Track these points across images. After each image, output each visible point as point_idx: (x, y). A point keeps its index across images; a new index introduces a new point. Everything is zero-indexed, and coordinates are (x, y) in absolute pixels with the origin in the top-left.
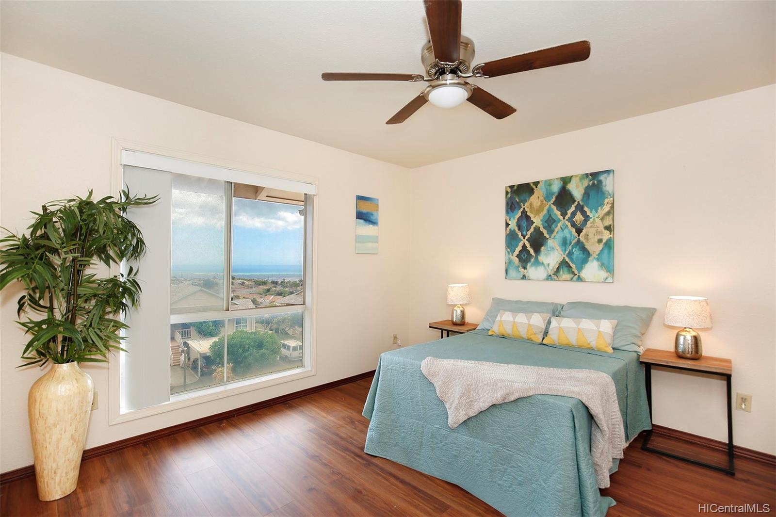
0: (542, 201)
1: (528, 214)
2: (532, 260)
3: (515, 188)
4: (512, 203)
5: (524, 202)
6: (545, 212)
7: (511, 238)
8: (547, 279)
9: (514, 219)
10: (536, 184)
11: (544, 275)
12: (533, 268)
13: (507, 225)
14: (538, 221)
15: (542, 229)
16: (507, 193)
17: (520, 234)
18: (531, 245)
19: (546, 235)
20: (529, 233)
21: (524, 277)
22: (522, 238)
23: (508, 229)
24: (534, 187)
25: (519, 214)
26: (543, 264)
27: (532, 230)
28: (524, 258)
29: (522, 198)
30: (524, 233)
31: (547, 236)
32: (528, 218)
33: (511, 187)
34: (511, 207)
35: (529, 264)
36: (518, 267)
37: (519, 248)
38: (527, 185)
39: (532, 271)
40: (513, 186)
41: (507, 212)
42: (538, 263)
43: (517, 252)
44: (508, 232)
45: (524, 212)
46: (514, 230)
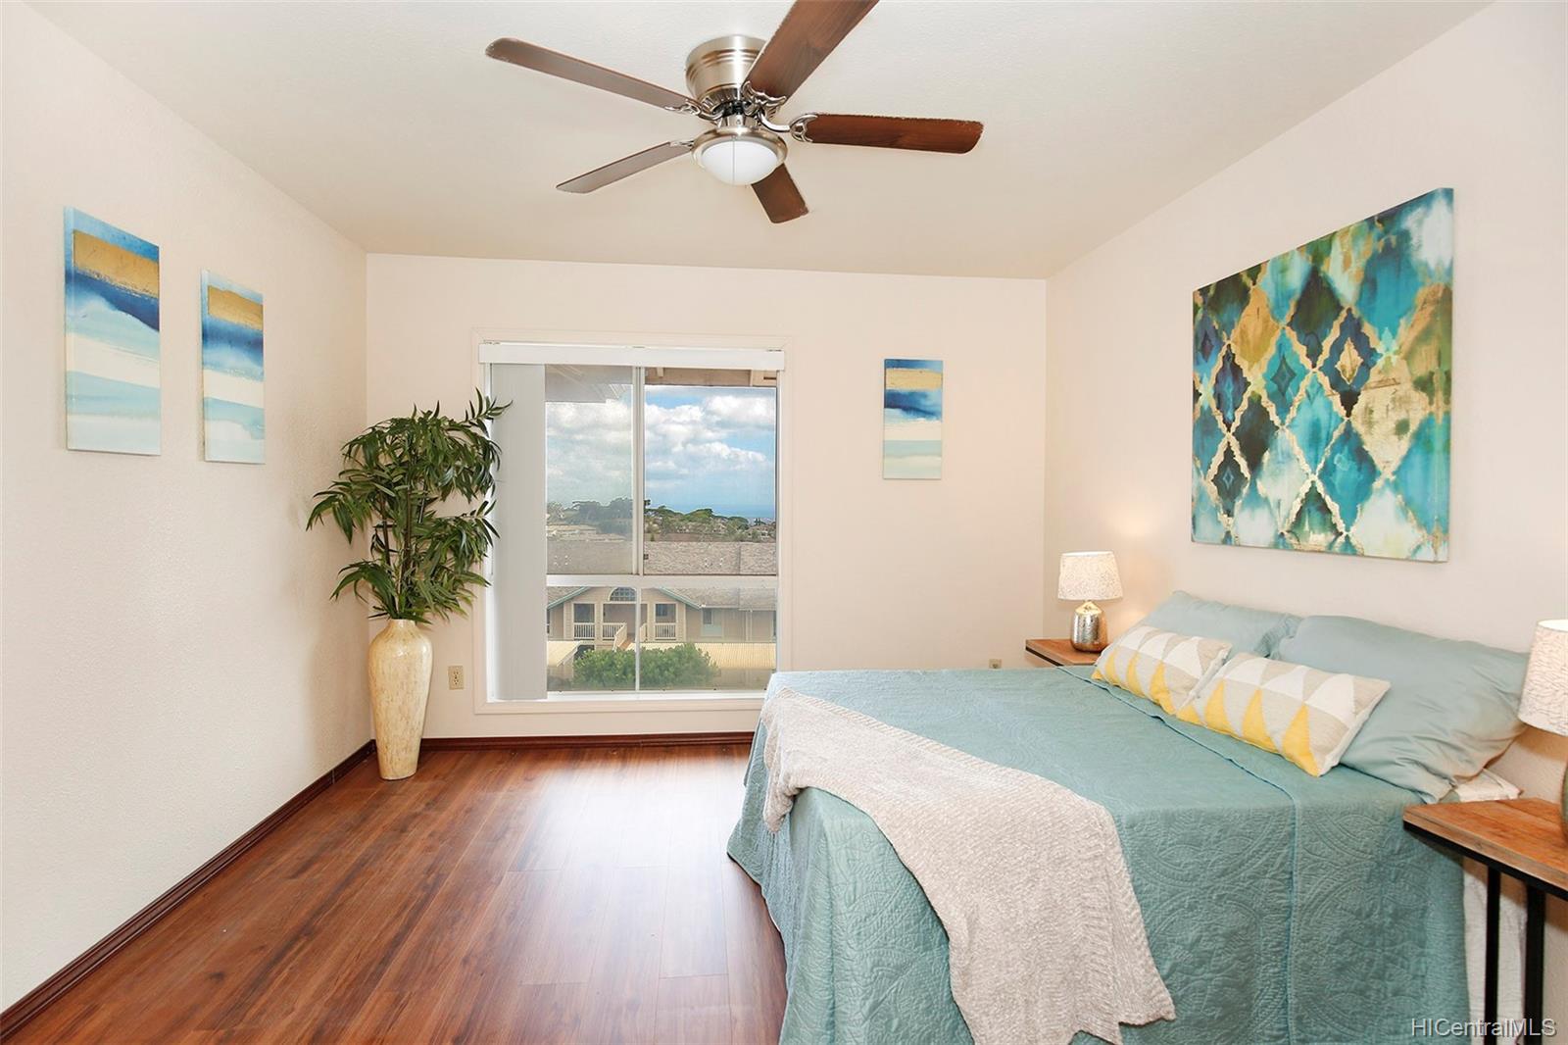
0: (1266, 321)
1: (1237, 361)
2: (1245, 490)
3: (1212, 292)
4: (1206, 336)
5: (1228, 327)
6: (1272, 350)
7: (1204, 428)
8: (1275, 546)
9: (1209, 378)
10: (1254, 272)
11: (1268, 536)
12: (1246, 513)
13: (1197, 395)
14: (1257, 379)
15: (1265, 402)
16: (1196, 308)
17: (1220, 419)
18: (1242, 449)
19: (1274, 418)
20: (1238, 414)
21: (1227, 539)
22: (1224, 429)
23: (1198, 406)
24: (1249, 283)
25: (1219, 364)
26: (1266, 500)
27: (1245, 405)
28: (1229, 486)
29: (1225, 317)
30: (1229, 415)
31: (1277, 422)
32: (1236, 371)
33: (1204, 291)
34: (1205, 343)
35: (1238, 503)
36: (1217, 509)
37: (1218, 459)
38: (1236, 278)
39: (1253, 525)
40: (1207, 288)
41: (1196, 362)
42: (1256, 500)
43: (1214, 470)
44: (1198, 412)
45: (1229, 357)
46: (1210, 408)
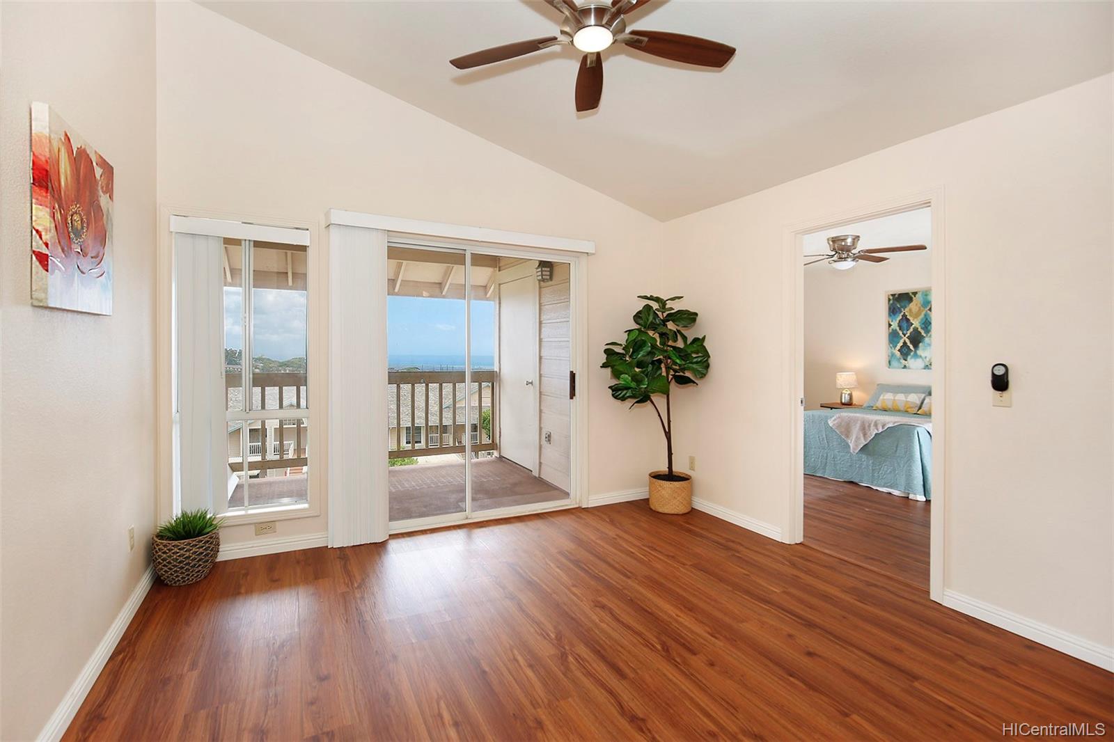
0: (920, 308)
1: (908, 317)
2: (912, 354)
3: (896, 296)
4: (894, 308)
5: (905, 307)
6: (922, 316)
7: (893, 337)
8: (925, 369)
9: (896, 320)
10: (915, 294)
11: (923, 366)
12: (913, 360)
13: (890, 325)
14: (916, 323)
15: (919, 329)
16: (889, 300)
17: (901, 333)
18: (911, 342)
19: (923, 334)
20: (909, 332)
21: (905, 367)
22: (903, 336)
23: (891, 329)
24: (913, 296)
25: (901, 317)
26: (921, 356)
27: (911, 330)
28: (905, 352)
29: (903, 304)
30: (905, 332)
31: (925, 335)
32: (908, 320)
33: (893, 295)
34: (893, 311)
35: (909, 357)
36: (900, 359)
37: (901, 344)
38: (907, 294)
39: (911, 362)
40: (895, 295)
41: (890, 315)
42: (916, 356)
43: (898, 347)
44: (891, 331)
45: (904, 316)
46: (896, 330)
